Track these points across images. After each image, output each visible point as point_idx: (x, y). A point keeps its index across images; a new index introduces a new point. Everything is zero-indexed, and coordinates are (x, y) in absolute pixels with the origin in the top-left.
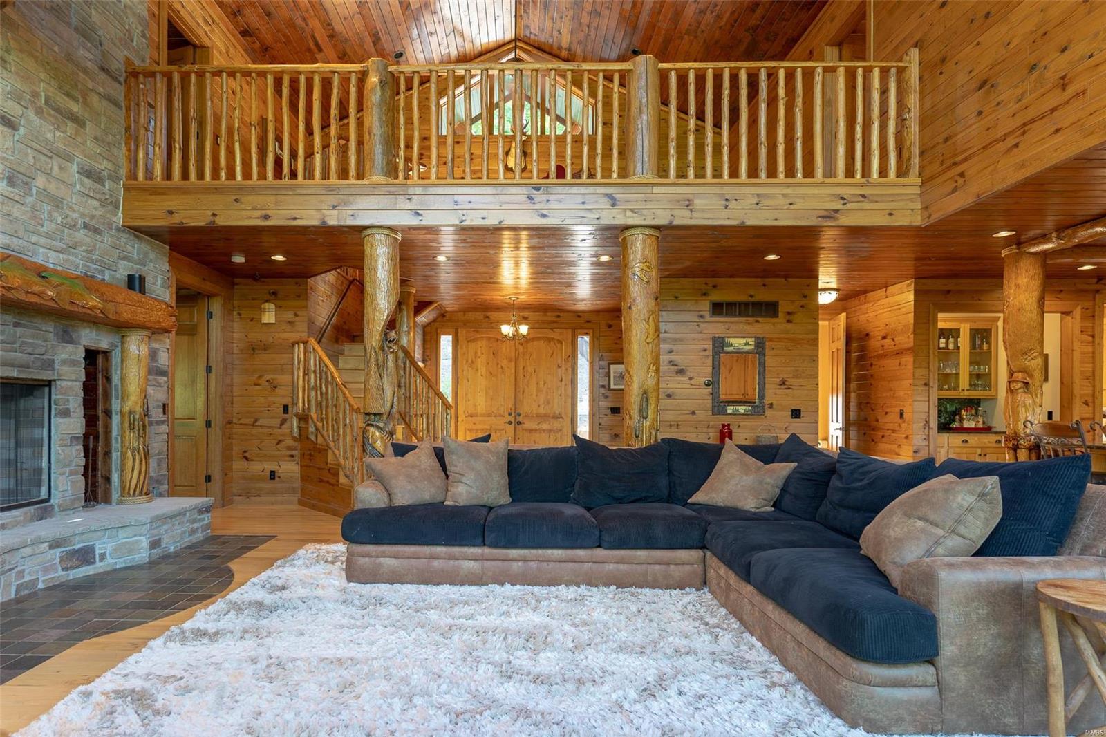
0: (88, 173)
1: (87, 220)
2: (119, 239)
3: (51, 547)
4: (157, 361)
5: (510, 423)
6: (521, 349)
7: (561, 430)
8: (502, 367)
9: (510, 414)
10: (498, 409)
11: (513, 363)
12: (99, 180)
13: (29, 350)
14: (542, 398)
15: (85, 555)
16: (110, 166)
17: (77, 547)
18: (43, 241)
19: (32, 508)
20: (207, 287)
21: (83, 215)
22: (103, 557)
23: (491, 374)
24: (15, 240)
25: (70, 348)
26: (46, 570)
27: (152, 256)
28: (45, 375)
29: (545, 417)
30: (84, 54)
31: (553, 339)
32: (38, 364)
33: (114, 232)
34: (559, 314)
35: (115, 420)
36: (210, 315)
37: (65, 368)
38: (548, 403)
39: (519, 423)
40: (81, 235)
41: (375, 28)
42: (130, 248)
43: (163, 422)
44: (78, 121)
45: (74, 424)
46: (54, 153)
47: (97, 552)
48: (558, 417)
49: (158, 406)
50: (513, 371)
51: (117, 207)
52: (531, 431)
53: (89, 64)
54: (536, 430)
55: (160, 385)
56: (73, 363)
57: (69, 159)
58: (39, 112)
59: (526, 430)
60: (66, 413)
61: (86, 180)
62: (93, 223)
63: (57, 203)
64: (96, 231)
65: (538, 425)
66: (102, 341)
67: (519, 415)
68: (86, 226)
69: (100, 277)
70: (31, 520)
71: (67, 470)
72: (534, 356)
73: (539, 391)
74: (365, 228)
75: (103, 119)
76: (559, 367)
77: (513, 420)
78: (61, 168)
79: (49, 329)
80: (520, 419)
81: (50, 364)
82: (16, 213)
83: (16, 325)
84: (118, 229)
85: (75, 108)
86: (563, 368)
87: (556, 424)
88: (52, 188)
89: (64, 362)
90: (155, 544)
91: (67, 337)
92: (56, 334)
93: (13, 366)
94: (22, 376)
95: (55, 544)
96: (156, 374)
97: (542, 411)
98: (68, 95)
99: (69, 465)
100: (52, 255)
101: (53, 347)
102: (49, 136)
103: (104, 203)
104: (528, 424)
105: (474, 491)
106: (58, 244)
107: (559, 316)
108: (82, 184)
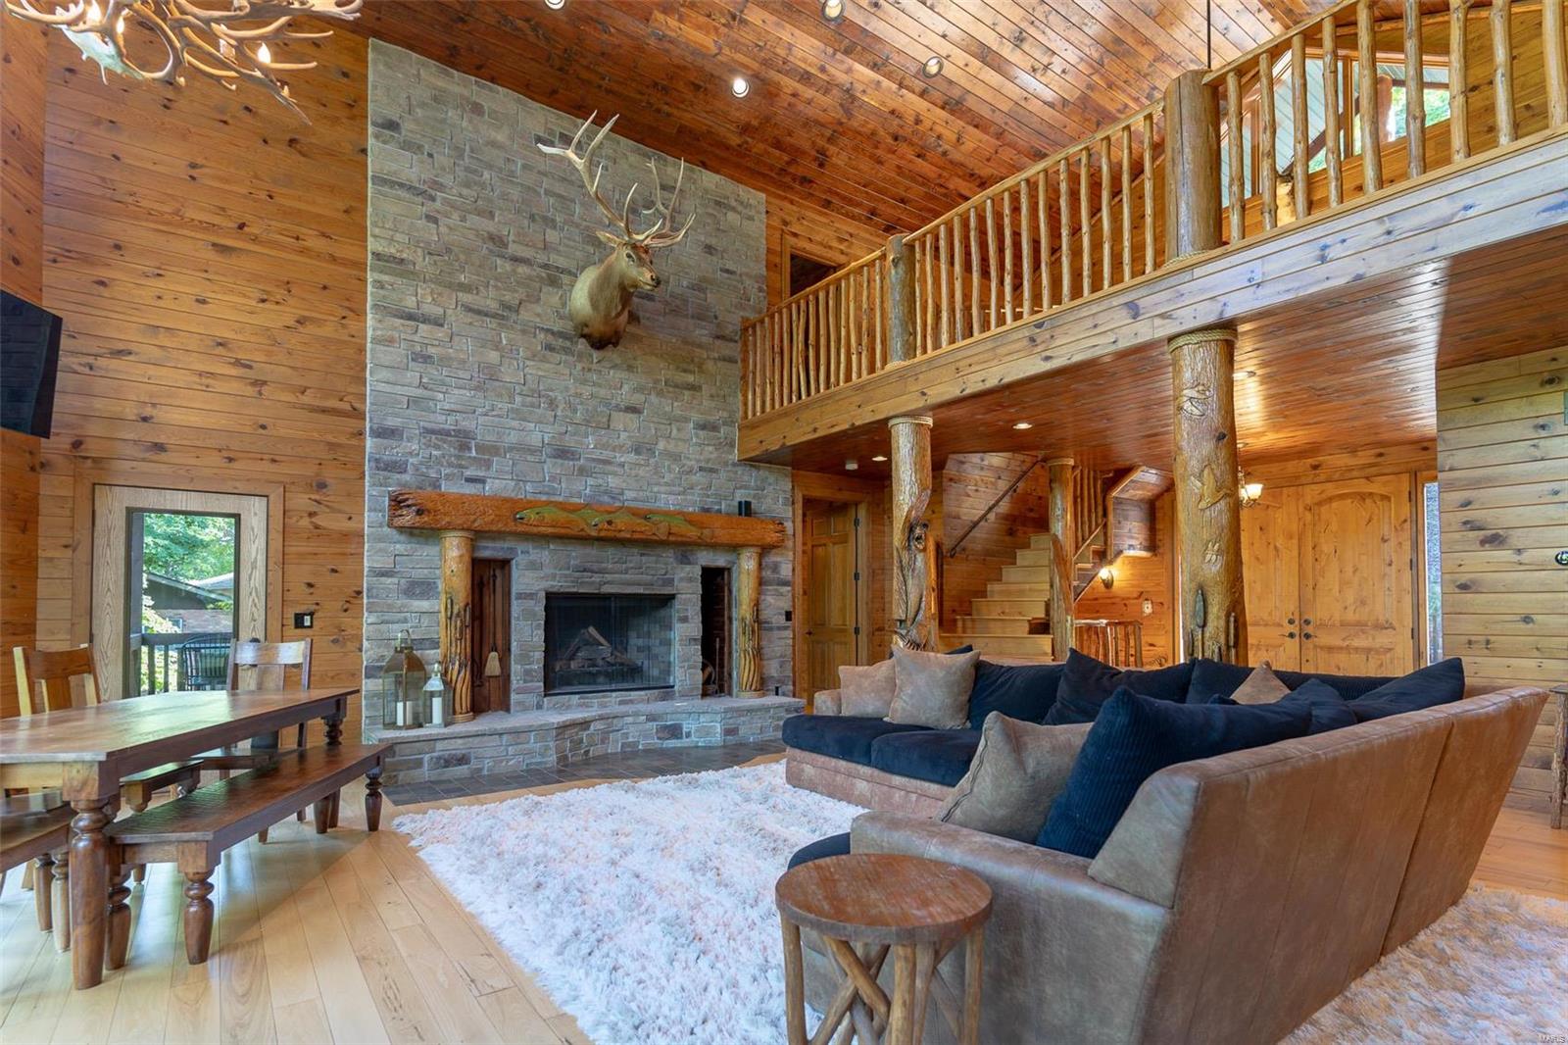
0: (703, 427)
1: (703, 464)
2: (736, 473)
3: (648, 720)
4: (778, 573)
5: (1292, 635)
6: (1308, 516)
7: (1390, 650)
8: (1276, 547)
9: (1291, 622)
10: (1270, 614)
11: (1295, 541)
12: (714, 428)
13: (653, 572)
14: (1350, 596)
15: (675, 731)
16: (725, 414)
17: (669, 723)
18: (663, 489)
19: (656, 691)
20: (844, 496)
21: (698, 461)
22: (688, 735)
23: (1258, 559)
24: (641, 493)
25: (688, 568)
26: (646, 737)
27: (771, 480)
28: (667, 591)
29: (1360, 626)
30: (702, 334)
31: (1371, 494)
32: (660, 582)
33: (730, 468)
34: (1382, 450)
35: (735, 624)
36: (857, 522)
37: (684, 584)
38: (1363, 603)
39: (1308, 636)
40: (697, 477)
41: (1032, 147)
42: (746, 478)
43: (786, 628)
44: (694, 388)
45: (694, 627)
46: (672, 420)
47: (685, 730)
48: (1388, 626)
49: (780, 614)
50: (1295, 553)
51: (733, 446)
52: (1330, 649)
53: (704, 339)
54: (1341, 648)
55: (782, 595)
56: (690, 580)
57: (687, 420)
58: (660, 394)
59: (1322, 648)
60: (684, 620)
61: (701, 433)
62: (710, 465)
63: (676, 457)
64: (711, 470)
65: (1344, 640)
66: (720, 560)
67: (1307, 622)
68: (701, 469)
69: (717, 507)
70: (656, 700)
71: (686, 664)
72: (1334, 527)
73: (1344, 584)
74: (887, 420)
75: (719, 378)
76: (1384, 541)
77: (1296, 631)
78: (678, 430)
79: (669, 556)
80: (1309, 629)
81: (671, 582)
82: (641, 473)
83: (642, 555)
84: (734, 465)
85: (690, 378)
86: (1393, 543)
87: (1382, 640)
88: (671, 447)
89: (681, 579)
90: (729, 732)
91: (685, 560)
92: (676, 558)
93: (639, 585)
94: (647, 592)
95: (651, 718)
96: (778, 585)
97: (1350, 616)
98: (685, 371)
99: (688, 661)
100: (671, 498)
101: (673, 568)
102: (668, 409)
103: (718, 447)
104: (1324, 639)
105: (909, 708)
106: (677, 489)
107: (1381, 455)
108: (697, 436)
